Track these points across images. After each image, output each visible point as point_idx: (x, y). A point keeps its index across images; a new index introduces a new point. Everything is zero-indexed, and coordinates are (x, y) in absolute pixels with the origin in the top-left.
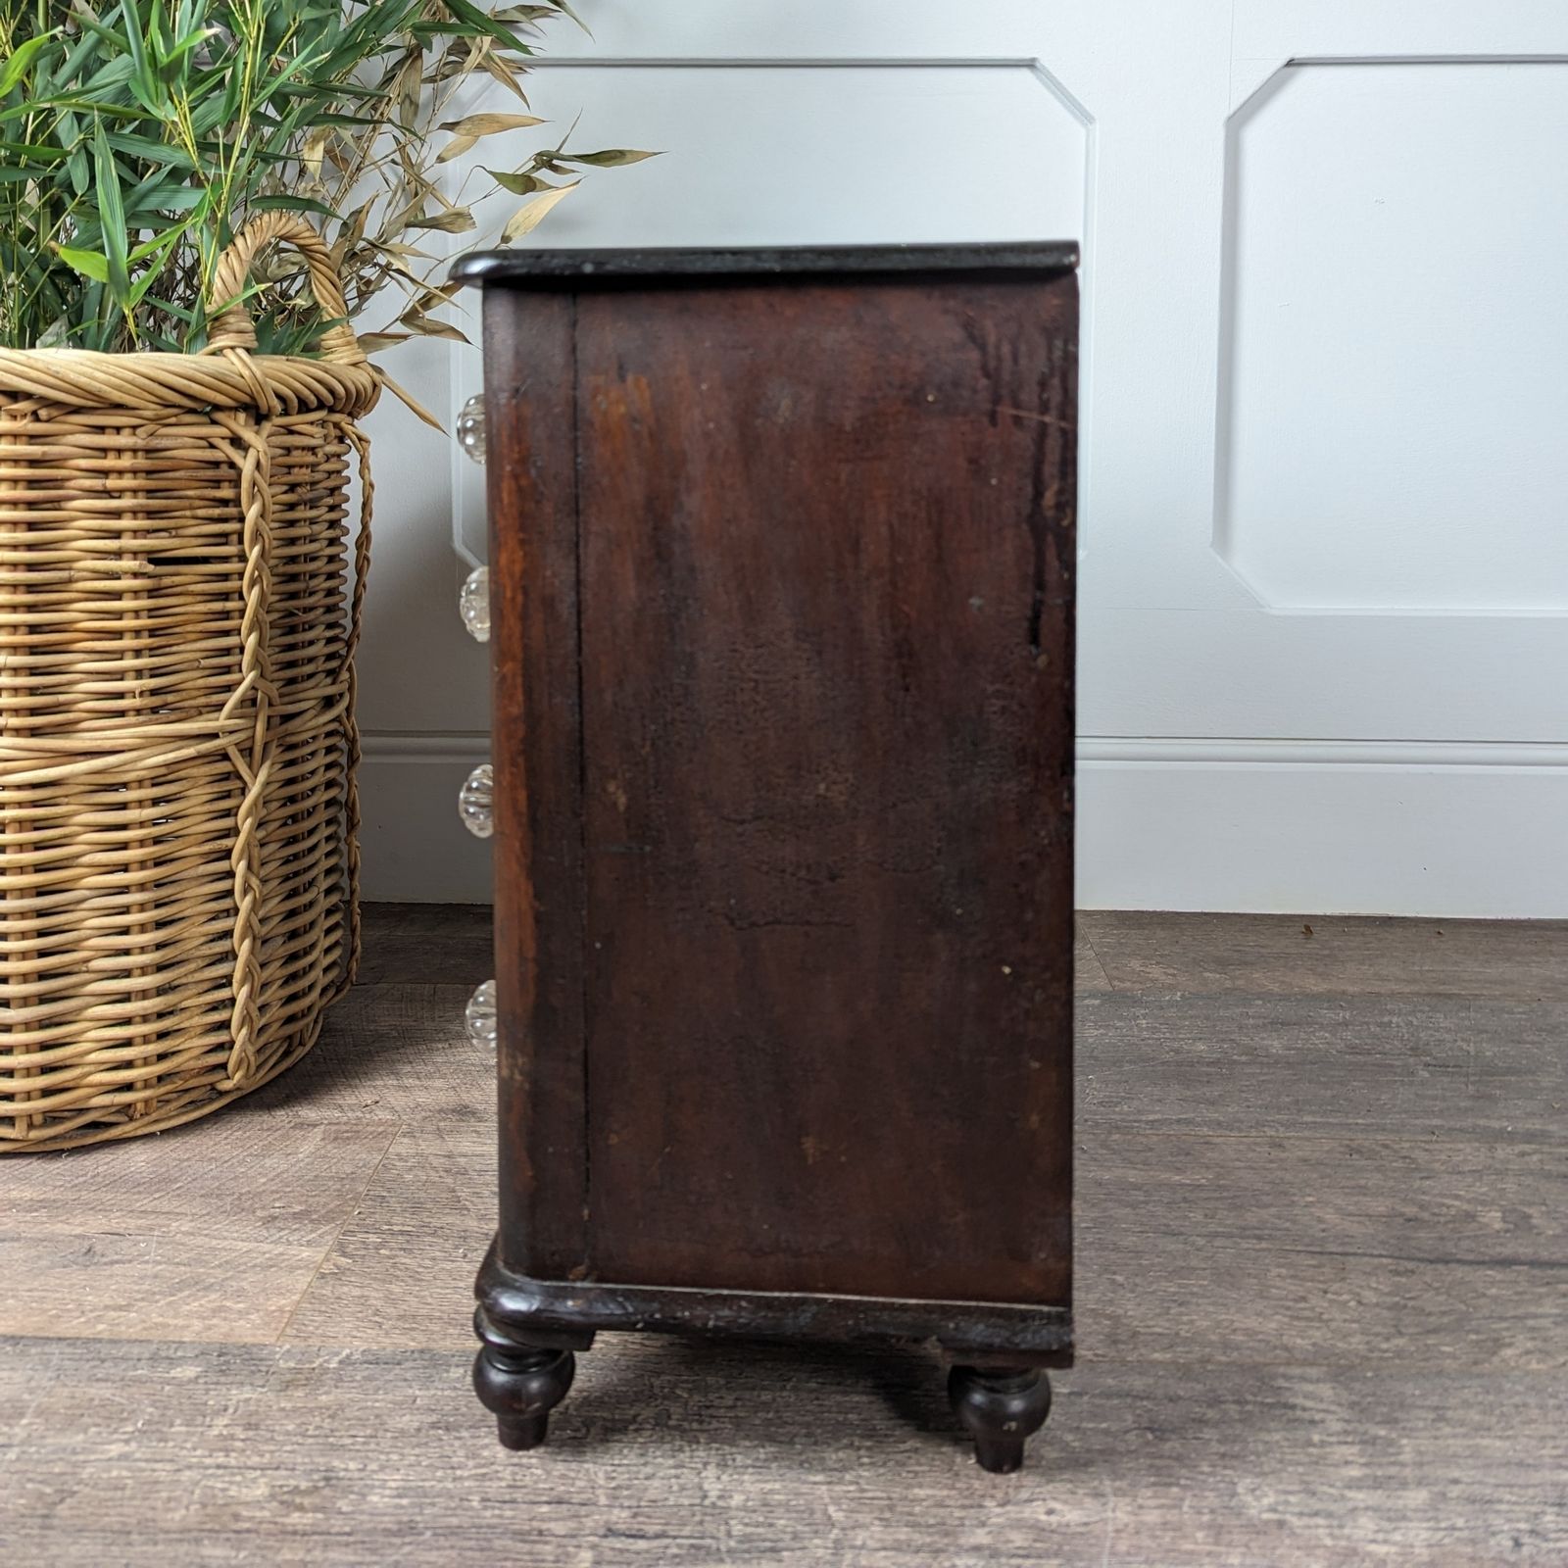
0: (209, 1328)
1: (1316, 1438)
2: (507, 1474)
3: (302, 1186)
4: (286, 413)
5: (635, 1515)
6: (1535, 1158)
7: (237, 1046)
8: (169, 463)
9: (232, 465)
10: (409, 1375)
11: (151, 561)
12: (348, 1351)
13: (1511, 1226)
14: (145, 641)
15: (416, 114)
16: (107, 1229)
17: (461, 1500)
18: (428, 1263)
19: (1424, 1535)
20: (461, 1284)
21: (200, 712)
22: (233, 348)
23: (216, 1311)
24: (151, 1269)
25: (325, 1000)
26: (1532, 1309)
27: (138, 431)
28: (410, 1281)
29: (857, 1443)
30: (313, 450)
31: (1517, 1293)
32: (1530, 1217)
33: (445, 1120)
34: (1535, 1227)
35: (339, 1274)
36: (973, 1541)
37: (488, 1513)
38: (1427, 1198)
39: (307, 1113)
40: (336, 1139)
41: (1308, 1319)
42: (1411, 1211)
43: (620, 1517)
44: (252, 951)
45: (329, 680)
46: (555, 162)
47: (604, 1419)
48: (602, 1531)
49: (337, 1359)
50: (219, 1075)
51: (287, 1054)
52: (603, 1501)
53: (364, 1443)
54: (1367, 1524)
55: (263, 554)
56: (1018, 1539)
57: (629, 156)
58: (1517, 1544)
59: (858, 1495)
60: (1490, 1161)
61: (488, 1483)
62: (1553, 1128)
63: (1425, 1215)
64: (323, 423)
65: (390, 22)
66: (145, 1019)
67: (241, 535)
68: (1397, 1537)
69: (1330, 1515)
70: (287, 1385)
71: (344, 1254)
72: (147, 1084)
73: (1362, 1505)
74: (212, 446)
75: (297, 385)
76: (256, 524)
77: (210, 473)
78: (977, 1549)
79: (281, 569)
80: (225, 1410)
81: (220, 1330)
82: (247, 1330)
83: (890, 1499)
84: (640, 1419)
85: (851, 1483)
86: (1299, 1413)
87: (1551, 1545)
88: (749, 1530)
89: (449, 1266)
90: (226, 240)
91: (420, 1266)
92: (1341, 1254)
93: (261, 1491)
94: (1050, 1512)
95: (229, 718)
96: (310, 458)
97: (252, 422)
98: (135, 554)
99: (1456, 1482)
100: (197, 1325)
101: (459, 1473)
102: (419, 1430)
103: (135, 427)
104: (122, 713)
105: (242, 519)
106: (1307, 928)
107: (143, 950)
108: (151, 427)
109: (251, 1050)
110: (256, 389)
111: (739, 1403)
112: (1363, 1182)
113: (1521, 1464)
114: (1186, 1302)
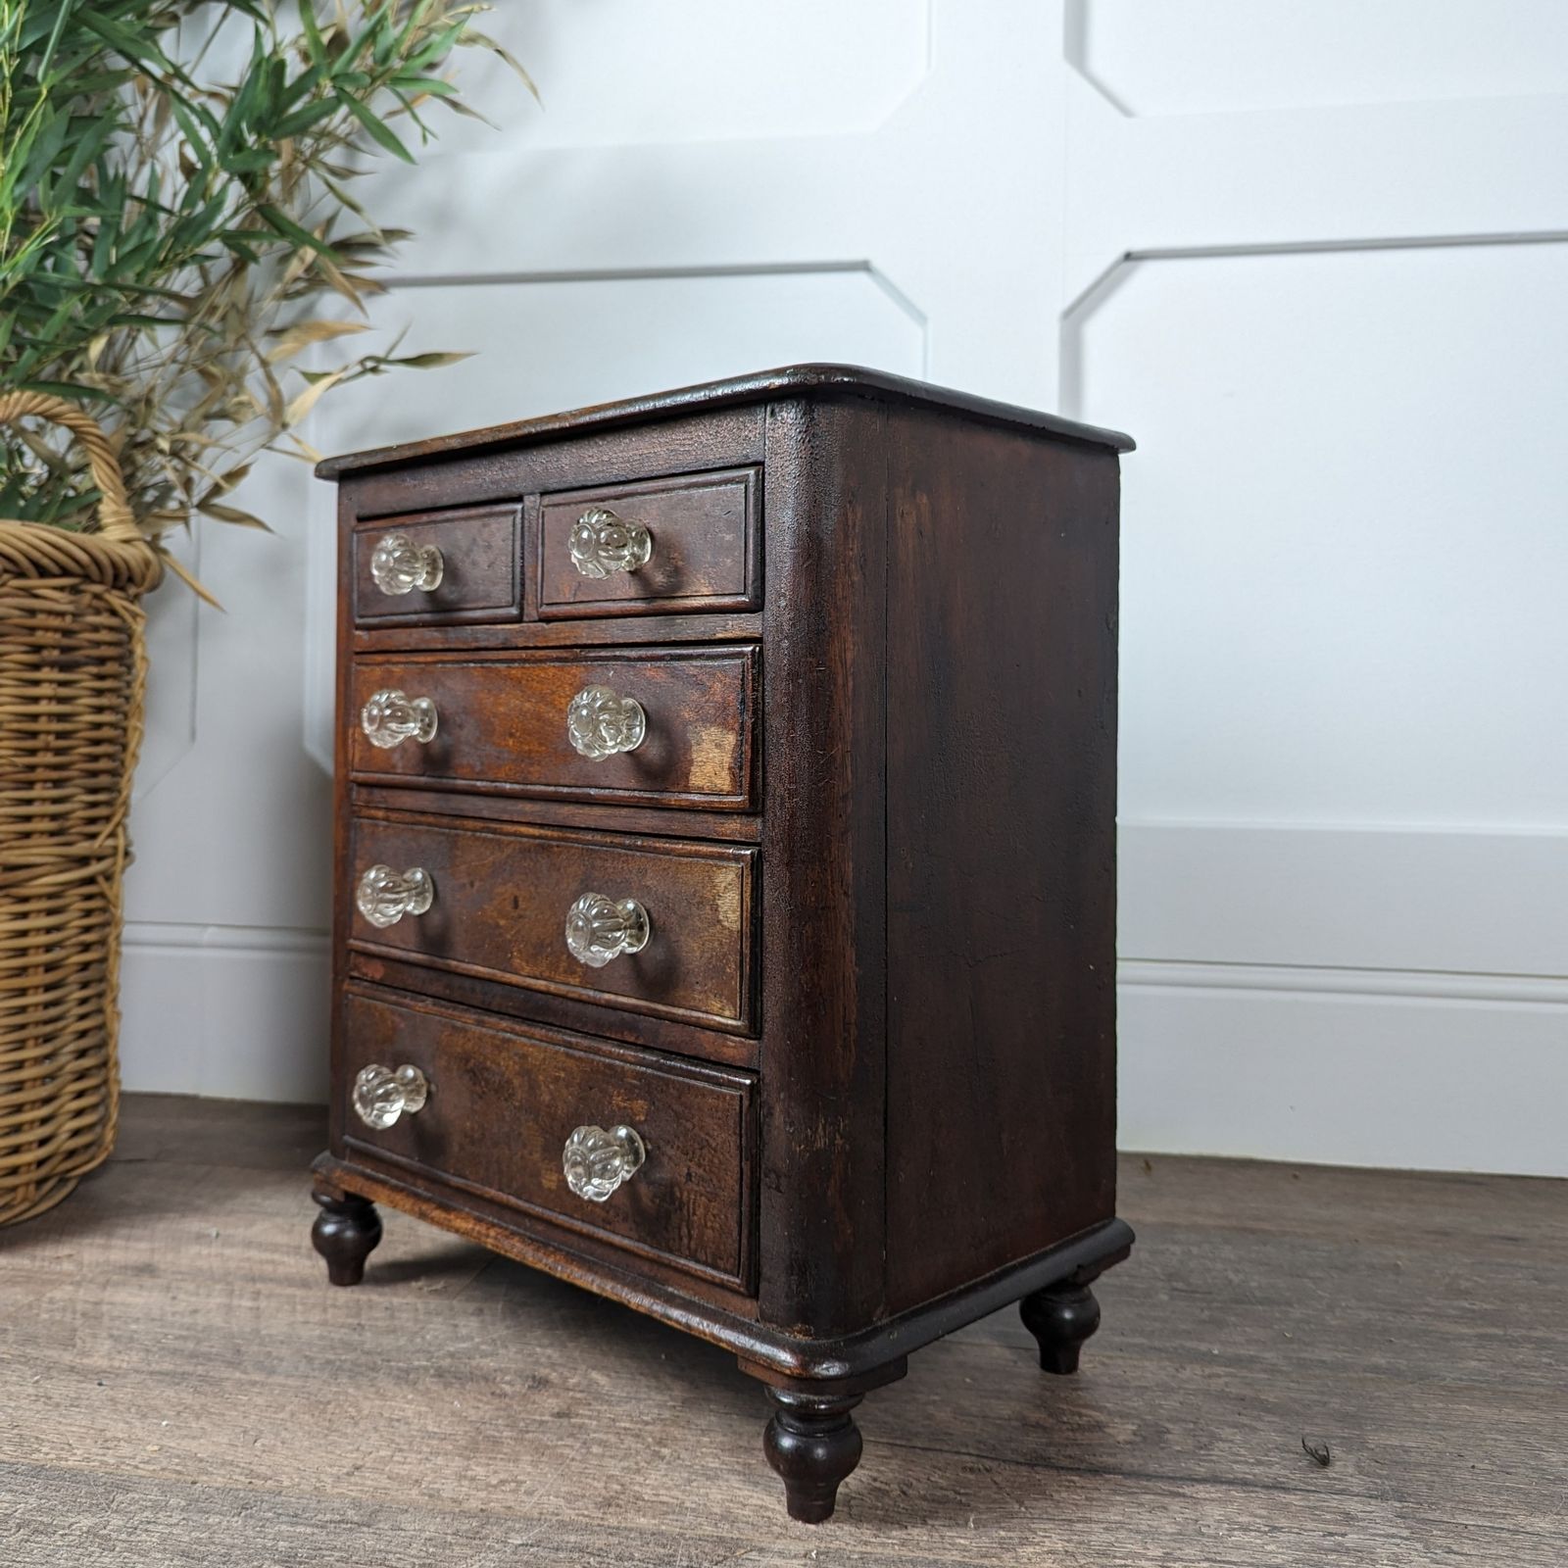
4: (21, 575)
6: (1222, 1381)
13: (1138, 1439)
26: (1093, 1515)
30: (57, 614)
32: (1168, 1431)
33: (120, 1274)
34: (1165, 1442)
38: (1065, 1407)
42: (1037, 1416)
46: (382, 366)
57: (446, 358)
60: (1168, 1379)
62: (1266, 1355)
63: (1050, 1422)
64: (70, 589)
79: (18, 726)
92: (923, 1449)
106: (1147, 1164)
114: (717, 1477)
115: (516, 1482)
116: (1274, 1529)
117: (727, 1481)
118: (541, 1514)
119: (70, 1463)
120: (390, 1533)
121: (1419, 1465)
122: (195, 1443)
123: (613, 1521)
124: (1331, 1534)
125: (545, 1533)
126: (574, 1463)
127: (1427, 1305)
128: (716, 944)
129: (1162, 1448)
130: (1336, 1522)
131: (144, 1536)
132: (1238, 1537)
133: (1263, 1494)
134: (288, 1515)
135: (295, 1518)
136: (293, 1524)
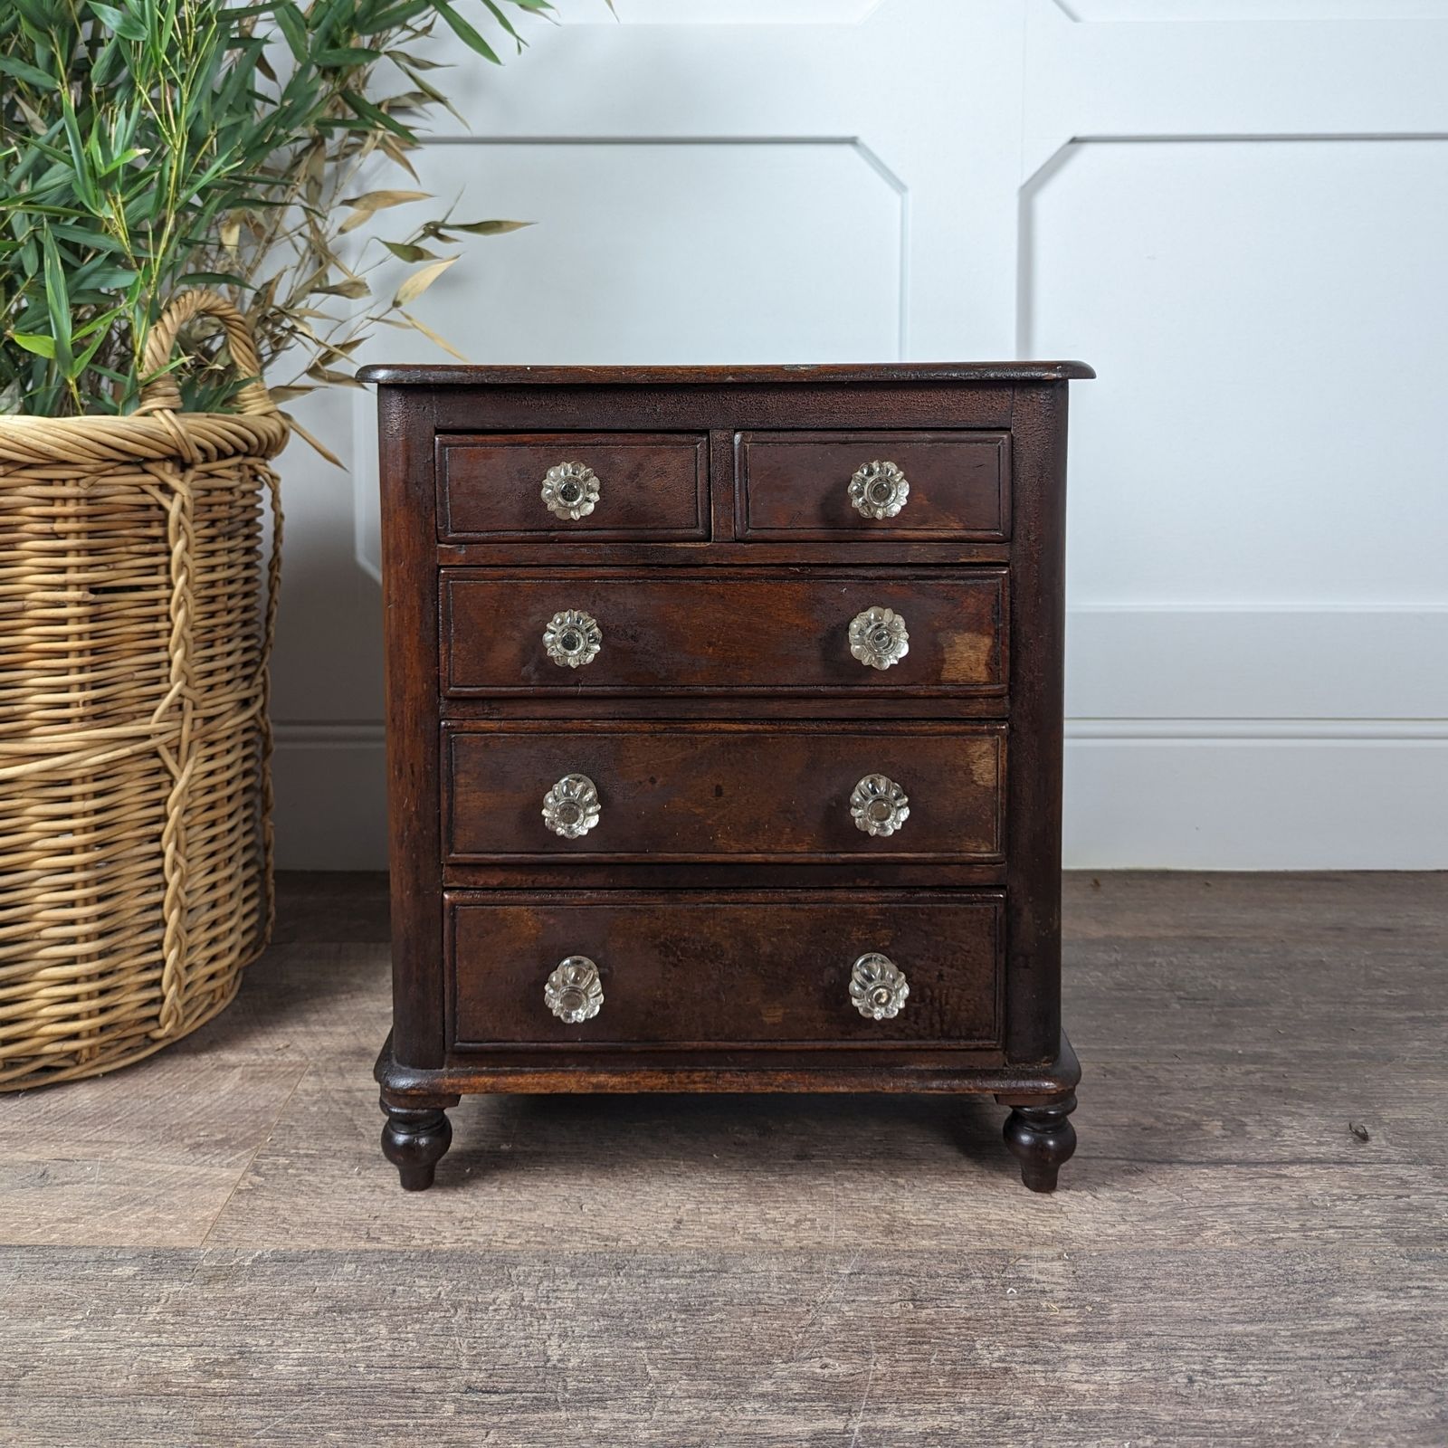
0: (145, 1236)
1: (1044, 1304)
2: (388, 1346)
3: (223, 1118)
4: (207, 460)
5: (490, 1377)
6: (1258, 1076)
7: (167, 1001)
8: (107, 508)
9: (161, 507)
10: (310, 1270)
11: (93, 591)
12: (260, 1252)
13: (1229, 1133)
14: (87, 659)
15: (319, 193)
16: (58, 1156)
17: (350, 1366)
18: (328, 1180)
19: (1119, 1375)
20: (357, 1197)
21: (134, 716)
22: (161, 409)
23: (150, 1222)
24: (95, 1189)
25: (243, 959)
26: (1235, 1199)
27: (82, 482)
28: (313, 1195)
29: (673, 1317)
30: (230, 490)
31: (1224, 1187)
32: (1246, 1124)
33: (345, 1060)
34: (1249, 1133)
35: (254, 1190)
36: (760, 1390)
37: (372, 1377)
38: (1163, 1111)
39: (229, 1056)
40: (252, 1078)
41: (1050, 1211)
42: (1148, 1121)
43: (478, 1377)
44: (180, 919)
45: (245, 684)
46: (442, 231)
47: (469, 1302)
48: (463, 1389)
49: (251, 1259)
50: (153, 1025)
51: (211, 1006)
52: (465, 1365)
53: (272, 1324)
54: (1075, 1368)
55: (187, 582)
56: (796, 1387)
57: (505, 226)
58: (1191, 1381)
59: (672, 1356)
60: (1219, 1079)
61: (372, 1354)
62: (1275, 1050)
63: (1160, 1125)
64: (239, 467)
65: (297, 118)
66: (89, 978)
67: (168, 565)
68: (1098, 1378)
69: (1047, 1362)
70: (209, 1281)
71: (258, 1174)
72: (91, 1034)
73: (1073, 1354)
74: (144, 492)
75: (217, 438)
76: (181, 557)
77: (142, 515)
78: (763, 1395)
79: (204, 593)
80: (158, 1301)
81: (153, 1237)
82: (176, 1236)
83: (696, 1359)
84: (498, 1301)
85: (667, 1347)
86: (1033, 1285)
87: (1217, 1382)
88: (582, 1385)
89: (345, 1182)
90: (155, 316)
91: (321, 1182)
92: (1085, 1158)
93: (188, 1363)
94: (825, 1366)
95: (159, 722)
96: (228, 498)
97: (177, 470)
98: (78, 586)
99: (1150, 1335)
100: (135, 1233)
101: (349, 1346)
102: (317, 1313)
103: (78, 479)
104: (67, 720)
105: (169, 553)
106: (1096, 882)
107: (87, 920)
108: (92, 478)
109: (179, 1003)
110: (181, 444)
111: (580, 1287)
112: (1112, 1098)
113: (1204, 1320)
114: (955, 1200)
115: (809, 1220)
116: (1361, 1197)
117: (963, 1201)
118: (846, 1245)
119: (448, 1245)
120: (745, 1276)
121: (1426, 1133)
122: (535, 1215)
123: (903, 1245)
124: (1400, 1197)
125: (861, 1261)
126: (839, 1199)
127: (1361, 995)
128: (970, 800)
129: (1249, 1139)
130: (1398, 1187)
131: (560, 1304)
132: (1340, 1206)
133: (1337, 1169)
134: (656, 1270)
135: (664, 1272)
136: (667, 1277)
